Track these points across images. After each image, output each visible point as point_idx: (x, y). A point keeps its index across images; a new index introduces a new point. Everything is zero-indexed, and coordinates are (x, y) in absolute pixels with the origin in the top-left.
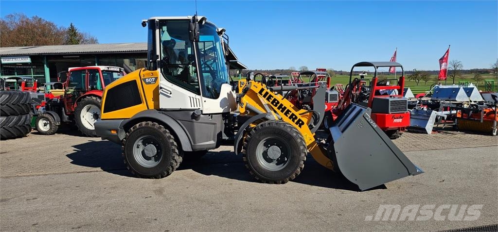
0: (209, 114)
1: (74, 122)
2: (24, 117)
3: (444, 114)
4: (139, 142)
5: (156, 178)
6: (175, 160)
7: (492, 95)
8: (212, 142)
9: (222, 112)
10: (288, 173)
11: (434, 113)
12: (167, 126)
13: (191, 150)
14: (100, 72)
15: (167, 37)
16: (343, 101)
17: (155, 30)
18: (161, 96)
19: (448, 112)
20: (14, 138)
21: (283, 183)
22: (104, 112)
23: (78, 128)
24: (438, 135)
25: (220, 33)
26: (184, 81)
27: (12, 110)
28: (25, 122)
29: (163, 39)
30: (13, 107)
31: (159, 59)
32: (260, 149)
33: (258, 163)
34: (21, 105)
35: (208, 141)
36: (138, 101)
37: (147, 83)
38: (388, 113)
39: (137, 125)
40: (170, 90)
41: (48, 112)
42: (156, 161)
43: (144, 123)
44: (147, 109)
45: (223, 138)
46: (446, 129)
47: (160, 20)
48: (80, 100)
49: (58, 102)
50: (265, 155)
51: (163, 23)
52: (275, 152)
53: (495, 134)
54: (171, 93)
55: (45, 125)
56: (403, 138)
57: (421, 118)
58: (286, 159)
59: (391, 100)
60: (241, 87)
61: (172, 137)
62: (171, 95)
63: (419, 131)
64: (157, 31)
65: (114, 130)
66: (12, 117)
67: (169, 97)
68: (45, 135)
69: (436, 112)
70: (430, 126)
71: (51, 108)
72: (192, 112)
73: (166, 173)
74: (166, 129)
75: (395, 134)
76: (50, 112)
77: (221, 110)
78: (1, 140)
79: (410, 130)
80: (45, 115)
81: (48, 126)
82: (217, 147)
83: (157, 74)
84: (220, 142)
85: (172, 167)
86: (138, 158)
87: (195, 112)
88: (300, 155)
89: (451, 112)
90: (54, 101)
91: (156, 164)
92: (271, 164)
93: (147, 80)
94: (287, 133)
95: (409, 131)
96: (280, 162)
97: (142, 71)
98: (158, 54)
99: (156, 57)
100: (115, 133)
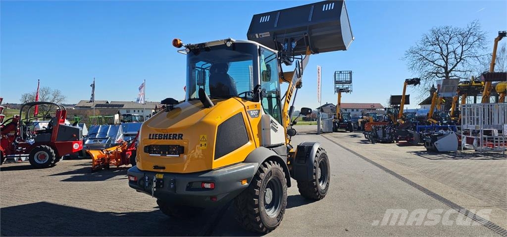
37: (252, 117)
40: (277, 123)
44: (255, 147)
54: (277, 127)
65: (244, 180)
67: (277, 131)
83: (259, 106)
93: (252, 113)
97: (242, 102)
98: (259, 84)
99: (259, 87)
100: (245, 184)
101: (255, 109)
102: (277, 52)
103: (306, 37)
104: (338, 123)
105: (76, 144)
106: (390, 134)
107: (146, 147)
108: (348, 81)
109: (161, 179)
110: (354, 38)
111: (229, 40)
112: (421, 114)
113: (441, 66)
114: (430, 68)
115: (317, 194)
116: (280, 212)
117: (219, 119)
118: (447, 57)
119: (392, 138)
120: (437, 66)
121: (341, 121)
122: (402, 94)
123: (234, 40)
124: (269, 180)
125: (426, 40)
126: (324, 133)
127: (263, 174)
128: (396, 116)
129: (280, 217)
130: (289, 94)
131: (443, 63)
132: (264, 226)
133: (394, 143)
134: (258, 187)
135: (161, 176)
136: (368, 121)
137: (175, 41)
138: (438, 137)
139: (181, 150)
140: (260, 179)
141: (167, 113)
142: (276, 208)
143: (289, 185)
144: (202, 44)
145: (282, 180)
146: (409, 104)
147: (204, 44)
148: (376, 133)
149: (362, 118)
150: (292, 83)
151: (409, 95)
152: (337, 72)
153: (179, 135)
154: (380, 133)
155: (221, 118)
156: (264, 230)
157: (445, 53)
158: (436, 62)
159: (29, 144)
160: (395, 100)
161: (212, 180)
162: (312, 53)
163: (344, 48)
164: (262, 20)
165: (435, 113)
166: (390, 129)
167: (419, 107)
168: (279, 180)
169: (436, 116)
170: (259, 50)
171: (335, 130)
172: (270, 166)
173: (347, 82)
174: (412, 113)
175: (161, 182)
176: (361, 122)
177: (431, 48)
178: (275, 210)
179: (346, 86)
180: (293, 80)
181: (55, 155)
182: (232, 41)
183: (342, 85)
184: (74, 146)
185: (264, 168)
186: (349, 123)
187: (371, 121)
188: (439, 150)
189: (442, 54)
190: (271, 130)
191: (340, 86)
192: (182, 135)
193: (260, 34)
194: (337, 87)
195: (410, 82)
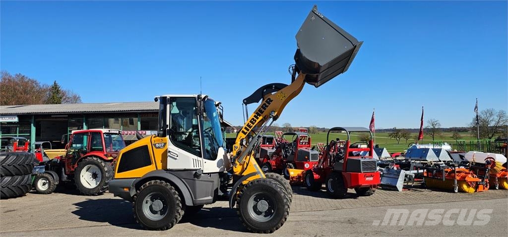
0: (208, 174)
1: (73, 181)
2: (26, 177)
3: (412, 173)
4: (148, 198)
5: (162, 230)
6: (179, 213)
7: (460, 155)
8: (210, 198)
9: (218, 171)
10: (275, 224)
11: (403, 173)
12: (173, 184)
13: (192, 205)
14: (102, 134)
15: (176, 110)
16: (322, 160)
17: (166, 105)
18: (169, 158)
19: (416, 172)
20: (15, 197)
21: (271, 232)
23: (76, 187)
24: (408, 192)
25: (217, 105)
26: (187, 145)
27: (17, 170)
28: (27, 182)
29: (172, 112)
30: (18, 167)
31: (168, 128)
32: (251, 203)
33: (249, 215)
34: (26, 166)
35: (206, 197)
36: (149, 163)
37: (157, 148)
38: (361, 172)
39: (147, 183)
40: (177, 153)
41: (48, 171)
42: (161, 214)
43: (153, 182)
44: (155, 169)
45: (219, 194)
46: (415, 187)
47: (171, 98)
48: (81, 160)
49: (58, 162)
50: (255, 208)
51: (173, 99)
52: (264, 205)
53: (456, 191)
54: (178, 156)
55: (44, 184)
56: (377, 195)
57: (392, 176)
58: (273, 211)
59: (362, 160)
60: (235, 150)
61: (177, 193)
62: (177, 158)
63: (392, 188)
64: (168, 106)
65: (126, 188)
66: (16, 177)
67: (176, 159)
68: (43, 194)
69: (404, 171)
70: (400, 184)
71: (51, 168)
72: (194, 172)
73: (170, 224)
74: (171, 186)
75: (369, 191)
76: (50, 172)
77: (218, 170)
78: (1, 199)
79: (384, 187)
80: (45, 175)
81: (47, 185)
82: (214, 202)
83: (166, 140)
84: (217, 198)
85: (176, 219)
86: (147, 212)
87: (197, 171)
88: (284, 206)
89: (418, 172)
90: (54, 162)
91: (161, 217)
92: (260, 216)
93: (157, 145)
94: (273, 189)
95: (383, 189)
96: (267, 214)
100: (127, 191)
101: (161, 142)
130: (248, 125)
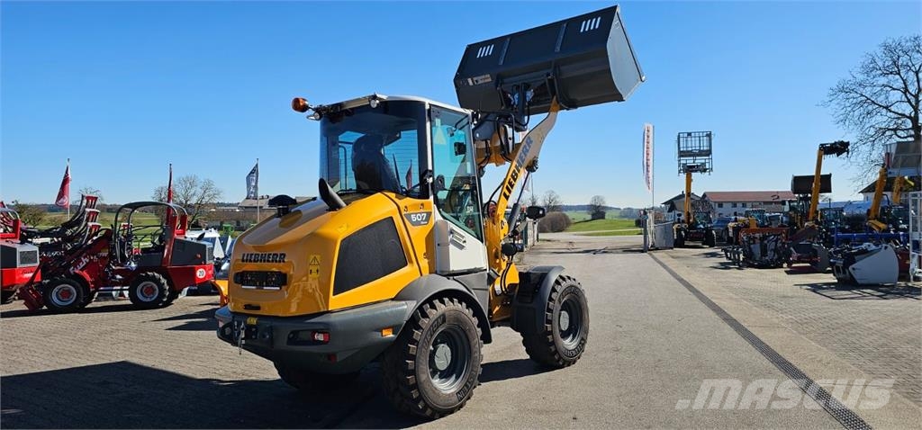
22: (334, 295)
37: (414, 224)
40: (464, 235)
43: (438, 303)
44: (420, 275)
52: (565, 320)
54: (465, 242)
62: (464, 244)
64: (428, 124)
65: (389, 328)
67: (463, 248)
83: (430, 206)
93: (413, 218)
97: (396, 200)
98: (430, 168)
99: (429, 174)
100: (389, 335)
101: (422, 210)
102: (469, 112)
103: (549, 80)
104: (685, 232)
105: (201, 270)
106: (776, 250)
107: (237, 274)
108: (703, 151)
109: (252, 326)
110: (643, 78)
111: (375, 97)
112: (857, 212)
113: (903, 115)
114: (882, 119)
115: (556, 357)
116: (466, 385)
117: (344, 229)
118: (916, 97)
119: (779, 258)
120: (896, 116)
121: (693, 226)
122: (814, 174)
123: (385, 97)
124: (440, 330)
125: (871, 66)
126: (657, 249)
127: (426, 321)
128: (805, 217)
129: (465, 394)
130: (510, 183)
131: (908, 110)
132: (426, 406)
133: (782, 267)
134: (415, 342)
135: (253, 321)
136: (746, 226)
137: (296, 101)
138: (856, 258)
139: (282, 280)
140: (419, 328)
141: (279, 219)
142: (457, 378)
143: (487, 338)
144: (337, 104)
145: (470, 330)
146: (830, 191)
147: (340, 105)
148: (750, 248)
149: (736, 220)
150: (515, 163)
151: (830, 175)
152: (681, 135)
153: (281, 255)
154: (756, 249)
155: (348, 226)
156: (429, 412)
157: (913, 89)
158: (893, 108)
159: (128, 270)
160: (801, 184)
161: (326, 329)
162: (562, 108)
163: (620, 98)
164: (482, 53)
165: (883, 209)
166: (776, 241)
167: (861, 197)
168: (464, 332)
169: (885, 214)
170: (429, 110)
171: (679, 243)
172: (443, 306)
173: (701, 153)
174: (836, 209)
175: (254, 330)
176: (733, 228)
177: (883, 80)
178: (454, 383)
179: (699, 160)
180: (517, 157)
181: (167, 288)
182: (380, 99)
183: (694, 160)
184: (198, 273)
185: (429, 310)
186: (709, 231)
187: (753, 226)
188: (859, 281)
189: (906, 91)
190: (451, 247)
191: (690, 161)
192: (284, 255)
193: (475, 79)
194: (682, 162)
195: (827, 150)
